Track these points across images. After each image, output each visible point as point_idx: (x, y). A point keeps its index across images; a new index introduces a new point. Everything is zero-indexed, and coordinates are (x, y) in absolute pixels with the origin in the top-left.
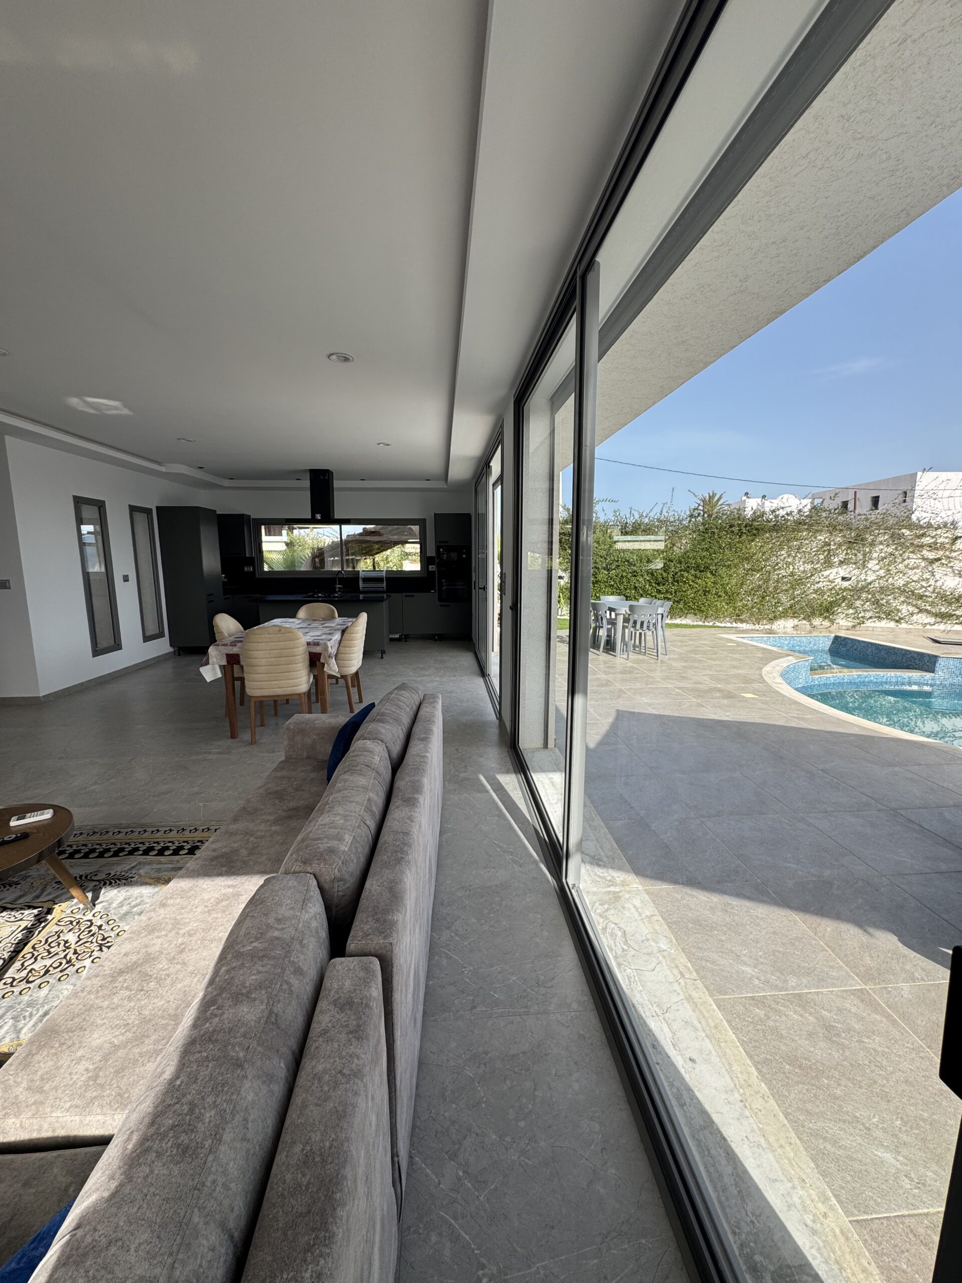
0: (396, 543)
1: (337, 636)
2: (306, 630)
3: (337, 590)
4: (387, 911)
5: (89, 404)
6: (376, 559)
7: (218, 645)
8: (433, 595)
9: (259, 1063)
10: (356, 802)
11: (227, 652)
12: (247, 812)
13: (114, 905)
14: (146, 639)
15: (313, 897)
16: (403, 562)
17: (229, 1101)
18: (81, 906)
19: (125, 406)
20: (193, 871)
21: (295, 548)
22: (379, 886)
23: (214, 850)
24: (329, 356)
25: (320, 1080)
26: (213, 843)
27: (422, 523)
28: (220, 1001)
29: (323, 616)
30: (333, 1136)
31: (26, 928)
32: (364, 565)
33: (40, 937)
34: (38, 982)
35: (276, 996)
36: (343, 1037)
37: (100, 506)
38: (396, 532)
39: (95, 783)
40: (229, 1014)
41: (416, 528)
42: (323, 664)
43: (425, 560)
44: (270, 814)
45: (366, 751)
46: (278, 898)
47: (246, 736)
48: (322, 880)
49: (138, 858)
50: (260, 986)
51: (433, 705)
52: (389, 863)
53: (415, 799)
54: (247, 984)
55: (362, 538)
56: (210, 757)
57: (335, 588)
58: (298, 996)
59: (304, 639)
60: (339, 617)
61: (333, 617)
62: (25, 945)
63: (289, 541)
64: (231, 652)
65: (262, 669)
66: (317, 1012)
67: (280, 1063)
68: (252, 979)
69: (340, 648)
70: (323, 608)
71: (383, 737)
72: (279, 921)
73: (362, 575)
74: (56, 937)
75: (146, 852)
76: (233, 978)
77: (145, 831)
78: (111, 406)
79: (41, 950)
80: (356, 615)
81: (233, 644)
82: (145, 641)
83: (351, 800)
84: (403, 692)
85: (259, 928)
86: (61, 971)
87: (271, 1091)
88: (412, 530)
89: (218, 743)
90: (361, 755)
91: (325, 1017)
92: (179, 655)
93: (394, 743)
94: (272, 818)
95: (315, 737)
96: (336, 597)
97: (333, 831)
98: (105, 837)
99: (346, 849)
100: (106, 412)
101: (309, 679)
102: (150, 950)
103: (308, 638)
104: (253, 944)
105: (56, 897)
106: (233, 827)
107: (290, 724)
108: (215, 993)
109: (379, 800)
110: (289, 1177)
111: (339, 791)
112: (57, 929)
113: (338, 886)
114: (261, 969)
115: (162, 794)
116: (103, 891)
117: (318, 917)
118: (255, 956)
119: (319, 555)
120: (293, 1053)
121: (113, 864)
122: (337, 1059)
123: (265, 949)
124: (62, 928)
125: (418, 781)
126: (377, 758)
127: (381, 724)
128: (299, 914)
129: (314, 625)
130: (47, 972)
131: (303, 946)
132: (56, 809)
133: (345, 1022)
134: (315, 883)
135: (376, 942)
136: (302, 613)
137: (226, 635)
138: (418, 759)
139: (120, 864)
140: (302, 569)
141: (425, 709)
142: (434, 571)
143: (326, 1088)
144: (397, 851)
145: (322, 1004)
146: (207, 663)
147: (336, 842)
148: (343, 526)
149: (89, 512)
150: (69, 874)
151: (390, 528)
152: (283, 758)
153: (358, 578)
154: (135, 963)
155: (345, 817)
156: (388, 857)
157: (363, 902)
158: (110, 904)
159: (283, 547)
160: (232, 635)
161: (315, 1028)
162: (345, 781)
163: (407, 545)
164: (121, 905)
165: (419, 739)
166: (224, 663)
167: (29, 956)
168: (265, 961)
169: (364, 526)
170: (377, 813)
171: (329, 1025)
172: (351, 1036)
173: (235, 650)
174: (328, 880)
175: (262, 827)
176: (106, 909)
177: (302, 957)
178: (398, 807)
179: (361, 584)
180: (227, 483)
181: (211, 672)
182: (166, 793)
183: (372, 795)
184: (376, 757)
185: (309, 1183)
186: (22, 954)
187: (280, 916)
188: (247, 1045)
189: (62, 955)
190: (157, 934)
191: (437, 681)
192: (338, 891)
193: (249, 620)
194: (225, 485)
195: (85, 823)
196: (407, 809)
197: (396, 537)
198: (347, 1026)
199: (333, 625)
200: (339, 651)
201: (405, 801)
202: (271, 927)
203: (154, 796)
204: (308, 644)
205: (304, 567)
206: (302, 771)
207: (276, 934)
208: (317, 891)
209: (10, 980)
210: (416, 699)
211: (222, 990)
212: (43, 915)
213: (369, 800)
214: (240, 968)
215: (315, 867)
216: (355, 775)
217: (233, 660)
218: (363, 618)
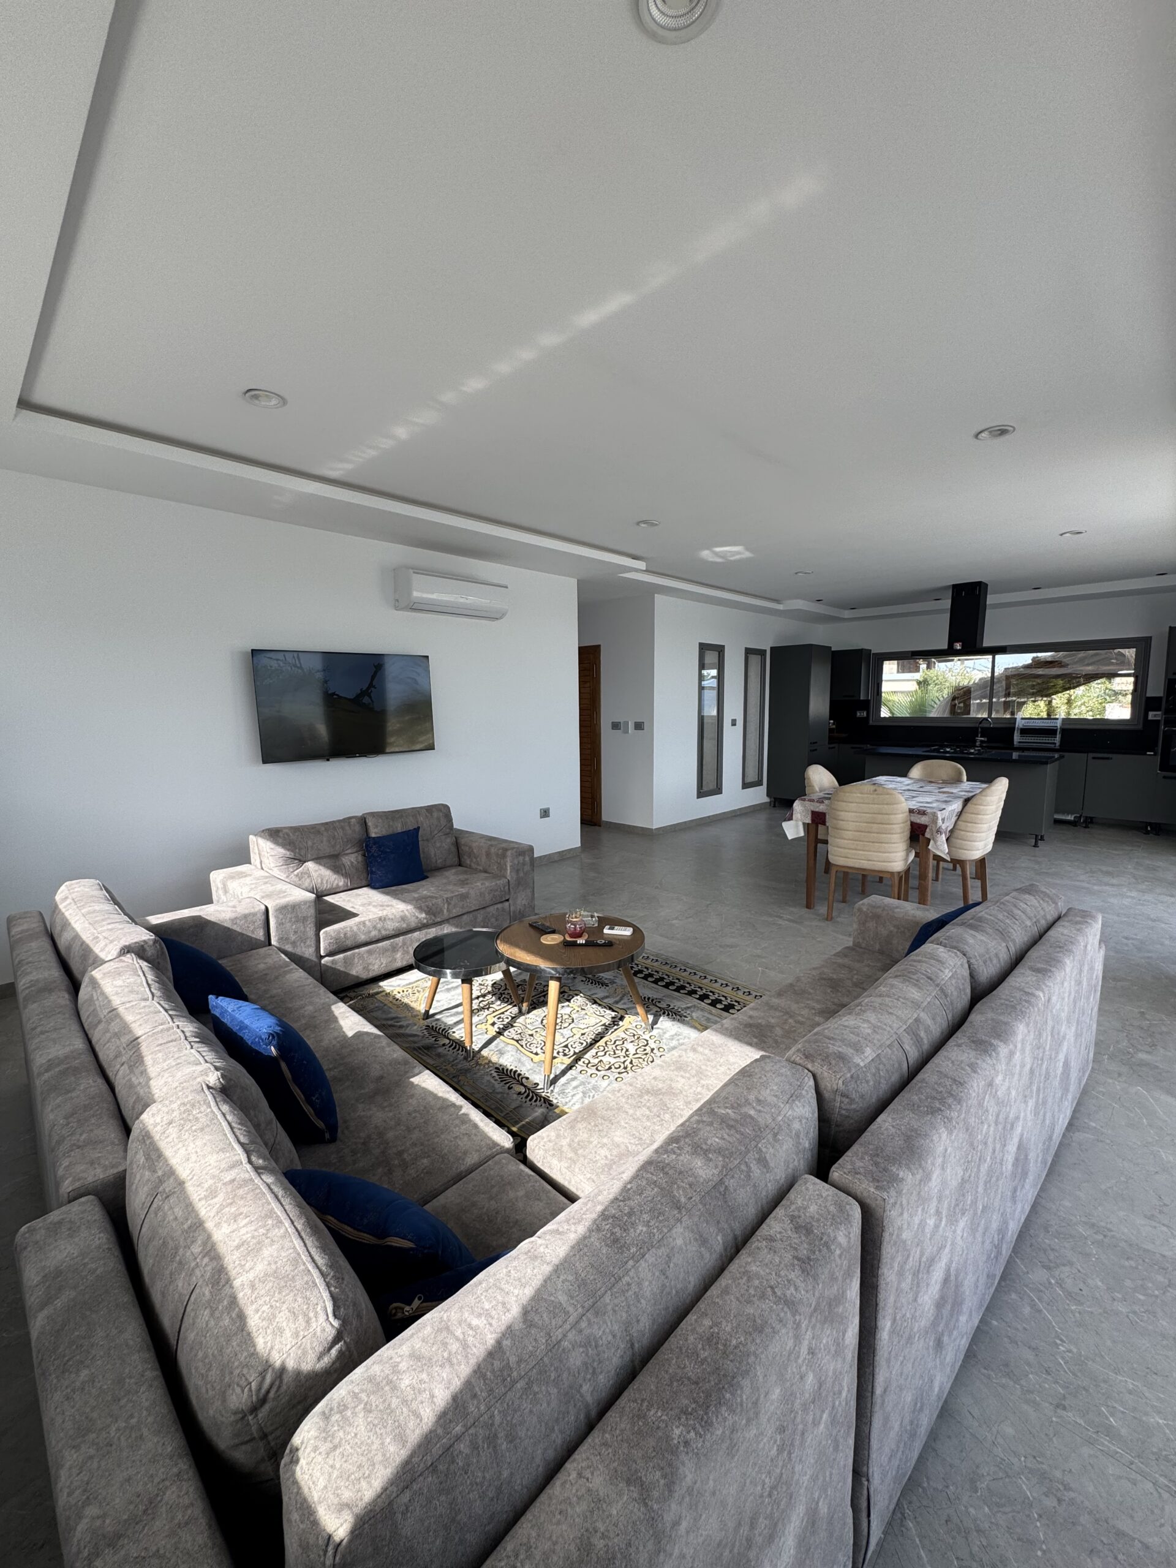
0: (1090, 678)
1: (957, 806)
2: (912, 793)
3: (978, 744)
4: (893, 1160)
5: (716, 554)
6: (1054, 703)
7: (804, 800)
8: (1151, 759)
9: (696, 1219)
10: (897, 1017)
11: (813, 809)
12: (792, 990)
13: (667, 1036)
14: (745, 785)
15: (804, 1097)
16: (1107, 706)
17: (660, 1230)
18: (644, 1025)
19: (747, 549)
20: (727, 1029)
21: (929, 688)
22: (893, 1126)
23: (751, 1017)
24: (977, 436)
25: (749, 1279)
26: (752, 1009)
27: (1143, 645)
28: (682, 1143)
29: (945, 777)
30: (743, 1339)
31: (604, 1025)
32: (1032, 710)
33: (610, 1037)
34: (603, 1073)
35: (731, 1169)
36: (788, 1257)
37: (720, 650)
38: (1091, 661)
39: (676, 918)
40: (685, 1158)
41: (1130, 653)
42: (929, 840)
43: (1142, 701)
44: (818, 1001)
45: (934, 959)
46: (765, 1079)
47: (823, 909)
48: (822, 1085)
49: (693, 1001)
50: (719, 1151)
51: (1078, 927)
52: (919, 1107)
53: (991, 1045)
54: (709, 1142)
55: (1029, 671)
56: (780, 922)
57: (975, 741)
58: (754, 1186)
59: (905, 804)
60: (968, 780)
61: (959, 780)
62: (602, 1038)
63: (921, 679)
64: (817, 810)
65: (849, 834)
66: (772, 1215)
67: (717, 1235)
68: (715, 1141)
69: (959, 823)
70: (946, 767)
71: (967, 949)
72: (759, 1101)
73: (1019, 724)
74: (621, 1042)
75: (703, 998)
76: (700, 1130)
77: (705, 977)
78: (735, 551)
79: (610, 1047)
80: (989, 780)
81: (821, 801)
82: (743, 788)
83: (890, 1011)
84: (1027, 896)
85: (738, 1099)
86: (619, 1073)
87: (702, 1257)
88: (1123, 655)
89: (792, 909)
90: (926, 962)
91: (776, 1225)
92: (774, 806)
93: (985, 962)
94: (819, 1006)
95: (892, 928)
96: (972, 754)
97: (853, 1038)
98: (674, 971)
99: (862, 1064)
100: (732, 559)
101: (907, 855)
102: (673, 1085)
103: (914, 804)
104: (727, 1110)
105: (629, 1009)
106: (775, 1001)
107: (863, 904)
108: (681, 1134)
109: (934, 1026)
110: (691, 1338)
111: (880, 996)
112: (624, 1036)
113: (841, 1102)
114: (726, 1136)
115: (728, 946)
116: (661, 1019)
117: (804, 1121)
118: (724, 1120)
119: (962, 696)
120: (735, 1238)
121: (674, 998)
122: (774, 1273)
123: (736, 1121)
124: (627, 1037)
125: (1006, 1023)
126: (947, 974)
127: (972, 932)
128: (782, 1106)
129: (928, 788)
130: (610, 1068)
131: (776, 1140)
132: (636, 930)
133: (795, 1243)
134: (812, 1083)
135: (865, 1187)
136: (916, 771)
137: (817, 789)
138: (1018, 995)
139: (679, 1000)
140: (932, 715)
141: (1060, 929)
142: (1158, 721)
143: (752, 1291)
144: (934, 1098)
145: (779, 1212)
146: (790, 819)
147: (852, 1051)
148: (998, 657)
149: (711, 657)
150: (638, 993)
151: (1082, 654)
152: (851, 944)
153: (1012, 730)
154: (660, 1090)
155: (875, 1029)
156: (920, 1100)
157: (866, 1136)
158: (665, 1033)
159: (914, 686)
160: (825, 790)
161: (764, 1230)
162: (892, 986)
163: (1118, 680)
164: (672, 1038)
165: (1032, 969)
166: (808, 820)
167: (602, 1048)
168: (733, 1132)
169: (1035, 655)
170: (926, 1041)
171: (778, 1236)
172: (796, 1262)
173: (821, 808)
174: (829, 1088)
175: (805, 1012)
176: (660, 1036)
177: (771, 1150)
178: (959, 1046)
179: (1017, 738)
180: (847, 614)
181: (793, 829)
182: (731, 947)
183: (923, 1015)
184: (947, 971)
185: (705, 1359)
186: (598, 1044)
187: (761, 1098)
188: (690, 1195)
189: (622, 1060)
190: (682, 1073)
191: (1133, 898)
192: (840, 1107)
193: (846, 775)
194: (846, 617)
195: (662, 952)
196: (972, 1054)
197: (1090, 668)
198: (796, 1249)
199: (954, 791)
200: (957, 827)
201: (973, 1042)
202: (750, 1104)
203: (720, 946)
204: (911, 811)
205: (936, 711)
206: (869, 966)
207: (752, 1112)
208: (812, 1093)
209: (587, 1062)
210: (1051, 912)
211: (687, 1135)
212: (617, 1019)
213: (917, 1020)
214: (707, 1125)
215: (816, 1067)
216: (907, 983)
217: (818, 819)
218: (1002, 785)
